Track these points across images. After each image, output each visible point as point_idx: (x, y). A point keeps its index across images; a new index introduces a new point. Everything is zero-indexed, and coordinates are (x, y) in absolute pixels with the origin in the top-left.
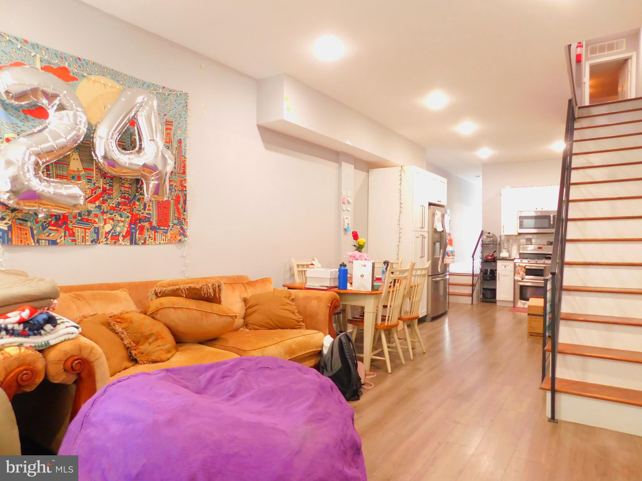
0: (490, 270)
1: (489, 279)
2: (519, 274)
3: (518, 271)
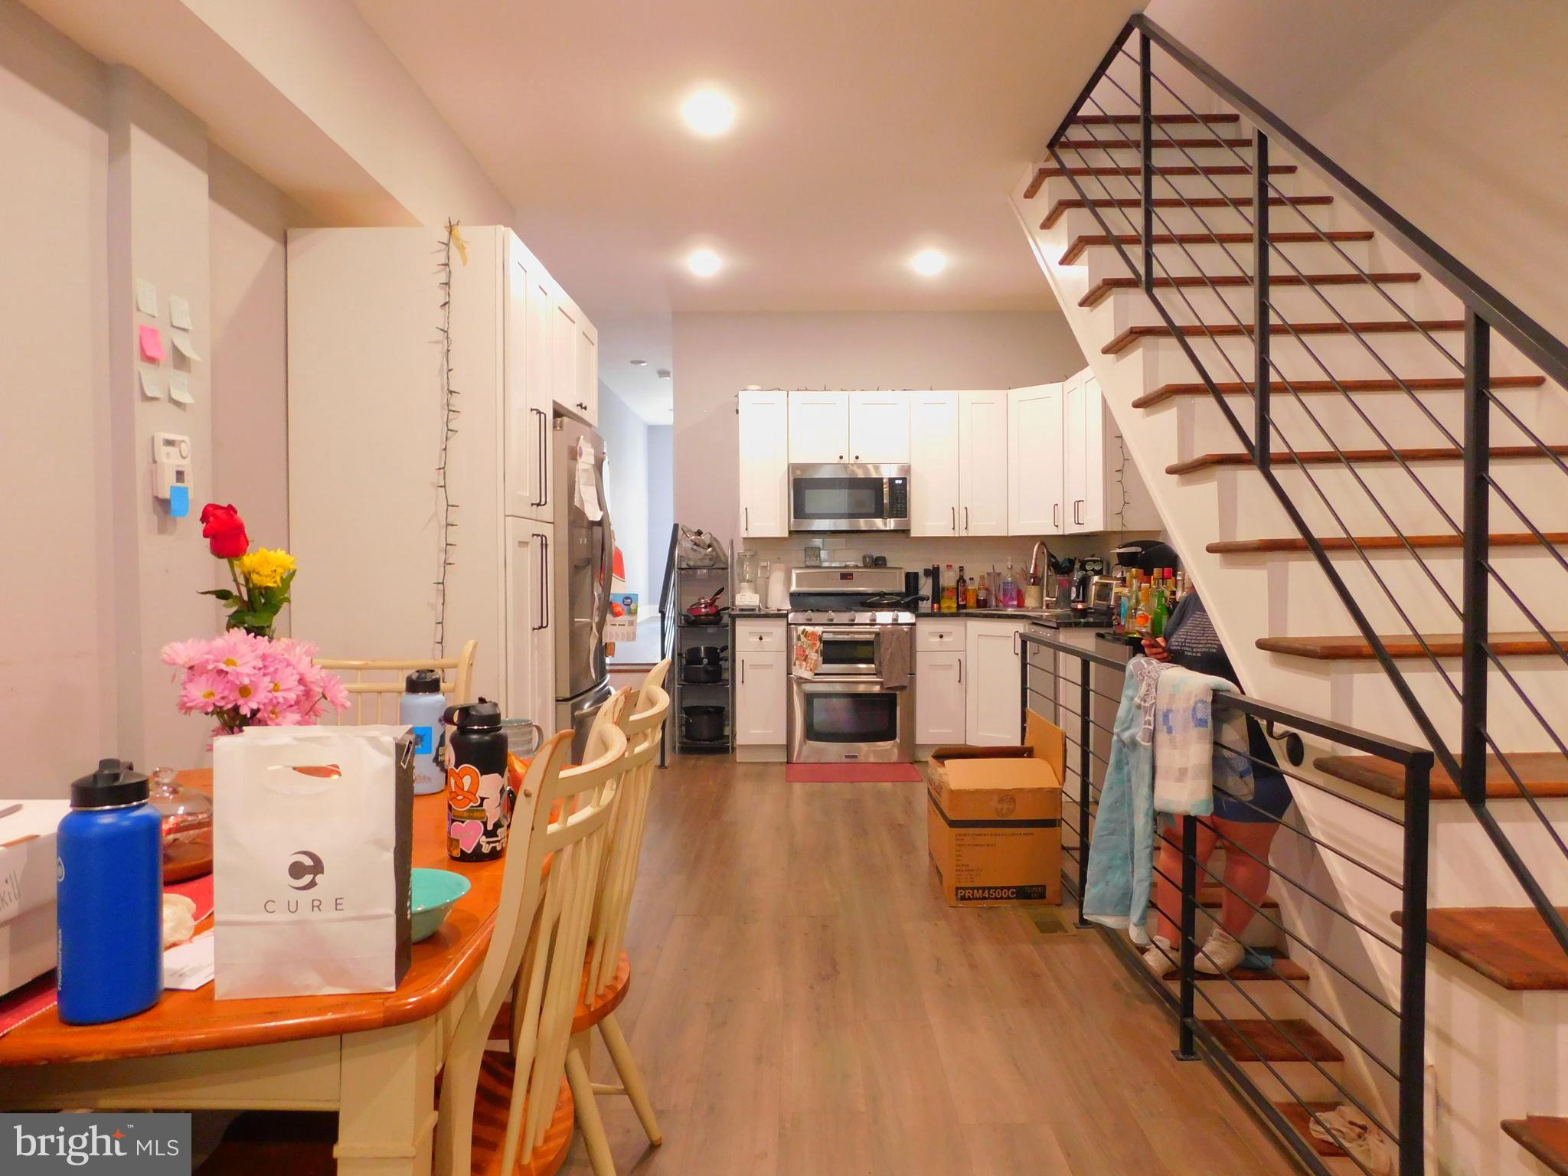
2: (804, 658)
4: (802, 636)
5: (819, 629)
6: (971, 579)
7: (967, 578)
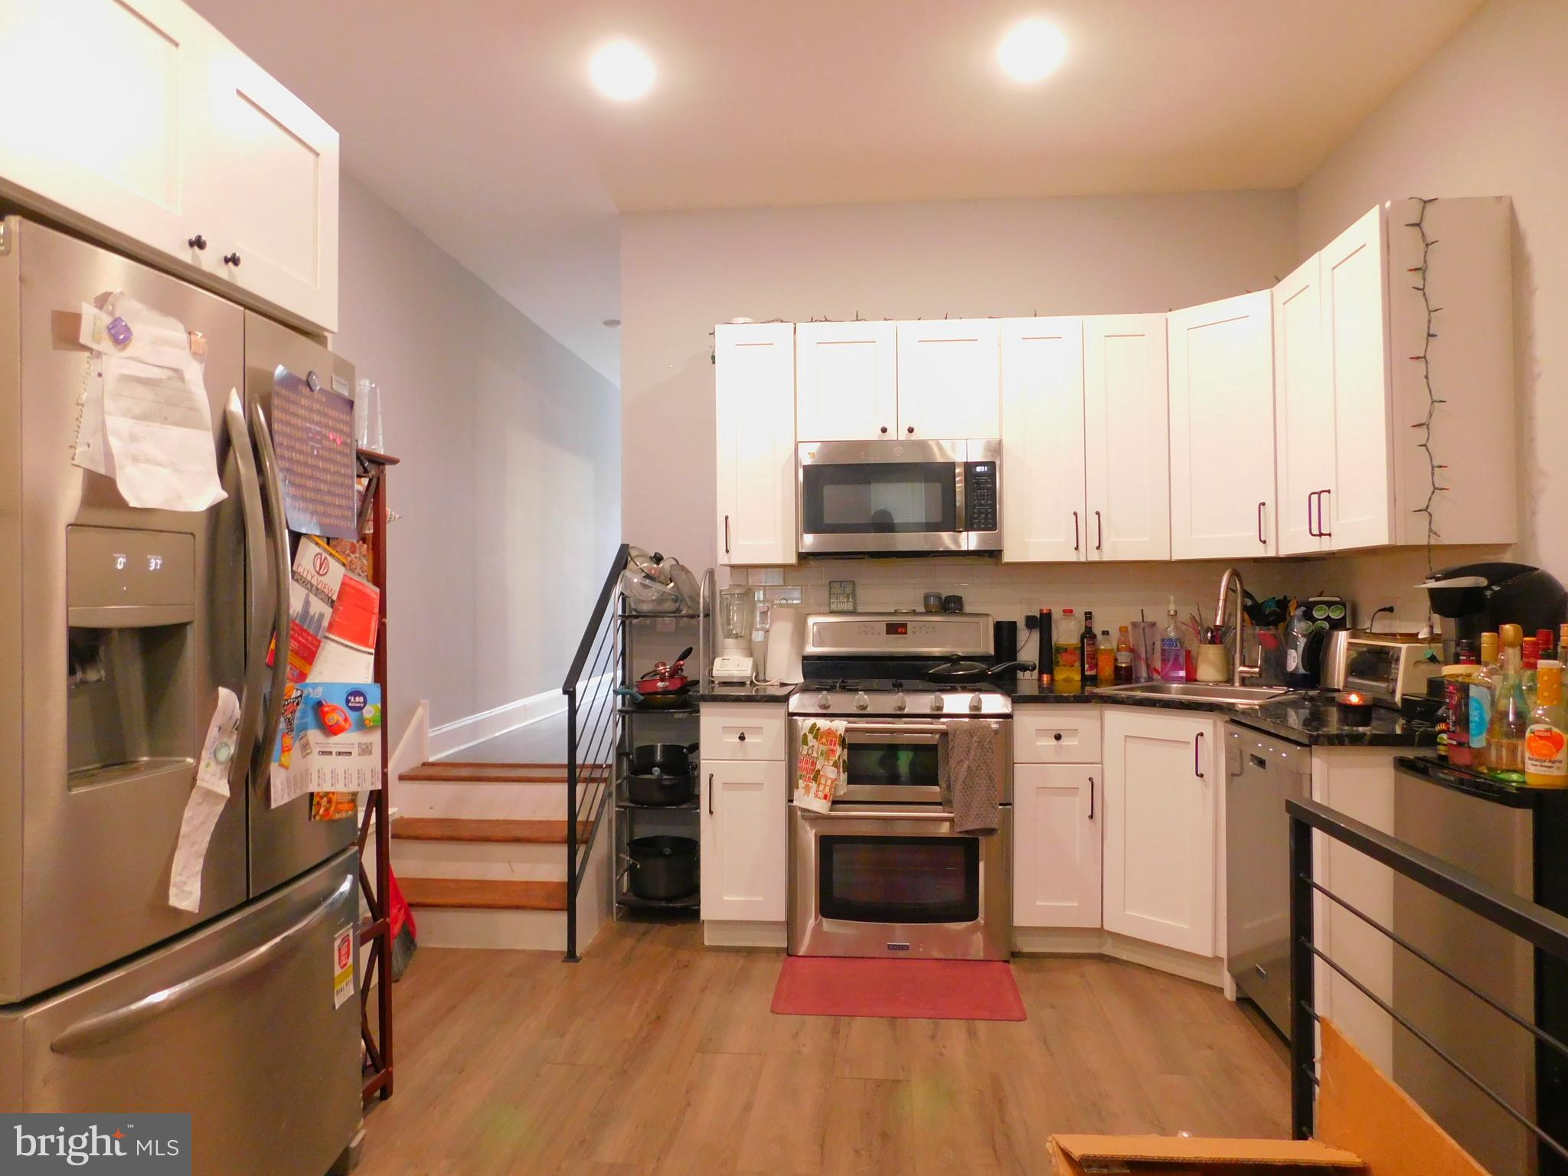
0: (664, 747)
1: (657, 796)
2: (816, 776)
3: (814, 764)
4: (810, 737)
5: (840, 725)
6: (1105, 633)
7: (1097, 630)
